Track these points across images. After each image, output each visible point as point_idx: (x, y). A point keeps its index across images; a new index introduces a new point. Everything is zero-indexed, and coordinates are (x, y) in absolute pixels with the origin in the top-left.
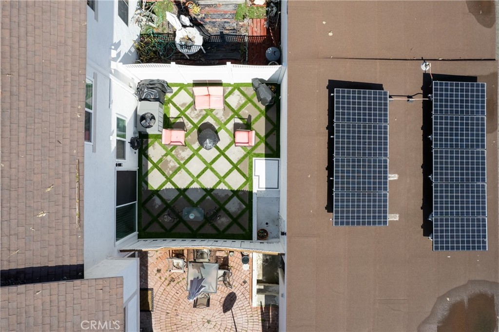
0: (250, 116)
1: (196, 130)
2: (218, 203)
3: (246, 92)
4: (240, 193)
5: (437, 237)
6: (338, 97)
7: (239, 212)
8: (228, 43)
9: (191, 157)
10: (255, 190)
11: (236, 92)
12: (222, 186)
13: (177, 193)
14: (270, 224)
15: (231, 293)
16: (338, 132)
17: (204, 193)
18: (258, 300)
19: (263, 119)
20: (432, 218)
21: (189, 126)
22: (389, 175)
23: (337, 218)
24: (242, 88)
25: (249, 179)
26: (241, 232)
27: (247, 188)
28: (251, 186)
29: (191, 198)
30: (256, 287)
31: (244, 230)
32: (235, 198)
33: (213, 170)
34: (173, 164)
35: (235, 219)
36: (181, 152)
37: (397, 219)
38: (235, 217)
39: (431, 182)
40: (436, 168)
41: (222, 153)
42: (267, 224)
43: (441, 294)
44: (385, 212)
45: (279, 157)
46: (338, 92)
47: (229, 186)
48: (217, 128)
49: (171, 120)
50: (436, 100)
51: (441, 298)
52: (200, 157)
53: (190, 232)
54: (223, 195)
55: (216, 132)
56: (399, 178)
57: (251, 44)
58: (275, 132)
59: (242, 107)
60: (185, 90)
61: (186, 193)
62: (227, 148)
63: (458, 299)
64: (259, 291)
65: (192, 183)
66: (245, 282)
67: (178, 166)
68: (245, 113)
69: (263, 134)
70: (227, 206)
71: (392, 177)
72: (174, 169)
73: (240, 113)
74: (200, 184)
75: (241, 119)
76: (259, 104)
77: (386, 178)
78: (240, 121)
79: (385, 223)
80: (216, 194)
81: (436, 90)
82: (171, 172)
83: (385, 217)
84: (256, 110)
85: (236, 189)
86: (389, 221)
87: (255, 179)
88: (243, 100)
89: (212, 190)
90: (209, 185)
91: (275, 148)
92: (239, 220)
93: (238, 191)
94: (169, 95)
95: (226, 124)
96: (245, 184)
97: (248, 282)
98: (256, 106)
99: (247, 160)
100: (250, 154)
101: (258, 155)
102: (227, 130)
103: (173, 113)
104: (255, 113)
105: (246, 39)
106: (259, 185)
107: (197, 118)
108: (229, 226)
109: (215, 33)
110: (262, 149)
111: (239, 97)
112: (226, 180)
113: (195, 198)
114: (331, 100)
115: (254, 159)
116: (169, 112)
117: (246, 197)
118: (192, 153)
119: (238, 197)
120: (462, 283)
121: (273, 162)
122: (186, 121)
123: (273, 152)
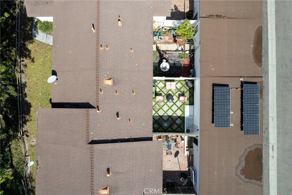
0: (184, 91)
1: (166, 96)
2: (173, 120)
3: (182, 83)
4: (180, 117)
5: (244, 131)
6: (216, 89)
7: (180, 123)
8: (177, 66)
9: (164, 105)
10: (185, 116)
11: (179, 83)
12: (174, 115)
13: (159, 117)
14: (190, 128)
15: (177, 151)
16: (215, 99)
17: (169, 117)
18: (187, 153)
19: (188, 92)
20: (243, 125)
21: (163, 94)
22: (230, 112)
23: (215, 125)
24: (181, 82)
25: (184, 112)
26: (181, 130)
27: (183, 115)
28: (184, 115)
29: (164, 119)
30: (186, 149)
31: (182, 129)
32: (179, 119)
33: (171, 109)
34: (158, 107)
35: (179, 126)
36: (160, 103)
37: (233, 125)
38: (179, 125)
39: (243, 114)
40: (244, 110)
41: (175, 104)
42: (189, 127)
43: (246, 148)
44: (229, 123)
45: (194, 105)
46: (216, 88)
47: (177, 115)
48: (173, 95)
49: (157, 92)
50: (245, 90)
51: (246, 149)
52: (167, 105)
53: (164, 130)
54: (175, 118)
55: (173, 96)
56: (233, 113)
57: (184, 67)
58: (192, 97)
59: (181, 88)
60: (162, 82)
61: (162, 117)
62: (176, 102)
63: (251, 149)
64: (187, 150)
65: (164, 114)
66: (182, 147)
67: (160, 108)
68: (182, 90)
69: (188, 97)
70: (176, 122)
71: (231, 113)
72: (158, 109)
73: (180, 90)
74: (167, 114)
75: (181, 92)
76: (187, 87)
77: (229, 113)
78: (181, 93)
79: (229, 126)
80: (173, 118)
81: (245, 87)
82: (157, 110)
83: (229, 125)
84: (186, 89)
85: (179, 116)
86: (231, 126)
87: (186, 112)
88: (181, 86)
89: (171, 116)
90: (170, 114)
91: (192, 102)
92: (180, 126)
93: (180, 116)
94: (156, 84)
95: (176, 94)
96: (182, 114)
97: (183, 147)
98: (186, 88)
99: (183, 106)
100: (184, 104)
101: (187, 104)
102: (176, 96)
103: (158, 90)
104: (185, 90)
105: (183, 65)
106: (187, 114)
107: (166, 92)
108: (177, 128)
109: (172, 63)
110: (188, 102)
111: (180, 85)
112: (176, 113)
113: (165, 119)
114: (213, 90)
115: (185, 105)
116: (156, 90)
117: (182, 118)
118: (164, 103)
119: (180, 118)
120: (252, 145)
121: (192, 107)
122: (162, 93)
123: (191, 103)
